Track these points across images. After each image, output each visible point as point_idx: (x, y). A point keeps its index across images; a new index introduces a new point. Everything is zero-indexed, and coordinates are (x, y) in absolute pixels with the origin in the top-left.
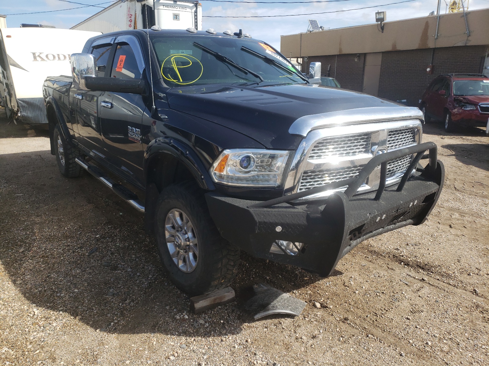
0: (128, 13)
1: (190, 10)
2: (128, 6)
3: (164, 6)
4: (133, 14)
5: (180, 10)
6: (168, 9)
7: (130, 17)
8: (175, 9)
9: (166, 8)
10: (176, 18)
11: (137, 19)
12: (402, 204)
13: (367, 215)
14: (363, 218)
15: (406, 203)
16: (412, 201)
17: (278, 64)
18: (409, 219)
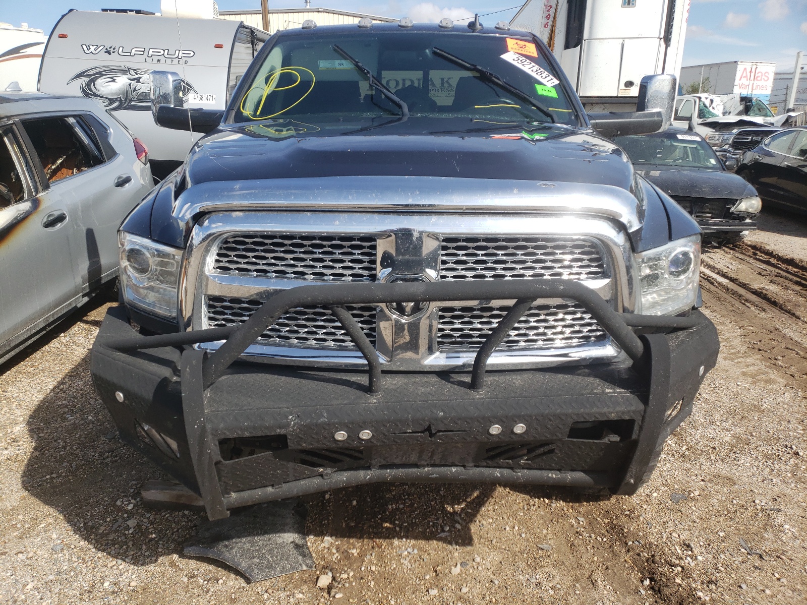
0: (546, 4)
4: (554, 4)
7: (549, 11)
10: (629, 3)
11: (558, 13)
12: (442, 420)
13: (287, 417)
14: (269, 422)
15: (459, 419)
16: (492, 419)
17: (499, 79)
18: (573, 470)
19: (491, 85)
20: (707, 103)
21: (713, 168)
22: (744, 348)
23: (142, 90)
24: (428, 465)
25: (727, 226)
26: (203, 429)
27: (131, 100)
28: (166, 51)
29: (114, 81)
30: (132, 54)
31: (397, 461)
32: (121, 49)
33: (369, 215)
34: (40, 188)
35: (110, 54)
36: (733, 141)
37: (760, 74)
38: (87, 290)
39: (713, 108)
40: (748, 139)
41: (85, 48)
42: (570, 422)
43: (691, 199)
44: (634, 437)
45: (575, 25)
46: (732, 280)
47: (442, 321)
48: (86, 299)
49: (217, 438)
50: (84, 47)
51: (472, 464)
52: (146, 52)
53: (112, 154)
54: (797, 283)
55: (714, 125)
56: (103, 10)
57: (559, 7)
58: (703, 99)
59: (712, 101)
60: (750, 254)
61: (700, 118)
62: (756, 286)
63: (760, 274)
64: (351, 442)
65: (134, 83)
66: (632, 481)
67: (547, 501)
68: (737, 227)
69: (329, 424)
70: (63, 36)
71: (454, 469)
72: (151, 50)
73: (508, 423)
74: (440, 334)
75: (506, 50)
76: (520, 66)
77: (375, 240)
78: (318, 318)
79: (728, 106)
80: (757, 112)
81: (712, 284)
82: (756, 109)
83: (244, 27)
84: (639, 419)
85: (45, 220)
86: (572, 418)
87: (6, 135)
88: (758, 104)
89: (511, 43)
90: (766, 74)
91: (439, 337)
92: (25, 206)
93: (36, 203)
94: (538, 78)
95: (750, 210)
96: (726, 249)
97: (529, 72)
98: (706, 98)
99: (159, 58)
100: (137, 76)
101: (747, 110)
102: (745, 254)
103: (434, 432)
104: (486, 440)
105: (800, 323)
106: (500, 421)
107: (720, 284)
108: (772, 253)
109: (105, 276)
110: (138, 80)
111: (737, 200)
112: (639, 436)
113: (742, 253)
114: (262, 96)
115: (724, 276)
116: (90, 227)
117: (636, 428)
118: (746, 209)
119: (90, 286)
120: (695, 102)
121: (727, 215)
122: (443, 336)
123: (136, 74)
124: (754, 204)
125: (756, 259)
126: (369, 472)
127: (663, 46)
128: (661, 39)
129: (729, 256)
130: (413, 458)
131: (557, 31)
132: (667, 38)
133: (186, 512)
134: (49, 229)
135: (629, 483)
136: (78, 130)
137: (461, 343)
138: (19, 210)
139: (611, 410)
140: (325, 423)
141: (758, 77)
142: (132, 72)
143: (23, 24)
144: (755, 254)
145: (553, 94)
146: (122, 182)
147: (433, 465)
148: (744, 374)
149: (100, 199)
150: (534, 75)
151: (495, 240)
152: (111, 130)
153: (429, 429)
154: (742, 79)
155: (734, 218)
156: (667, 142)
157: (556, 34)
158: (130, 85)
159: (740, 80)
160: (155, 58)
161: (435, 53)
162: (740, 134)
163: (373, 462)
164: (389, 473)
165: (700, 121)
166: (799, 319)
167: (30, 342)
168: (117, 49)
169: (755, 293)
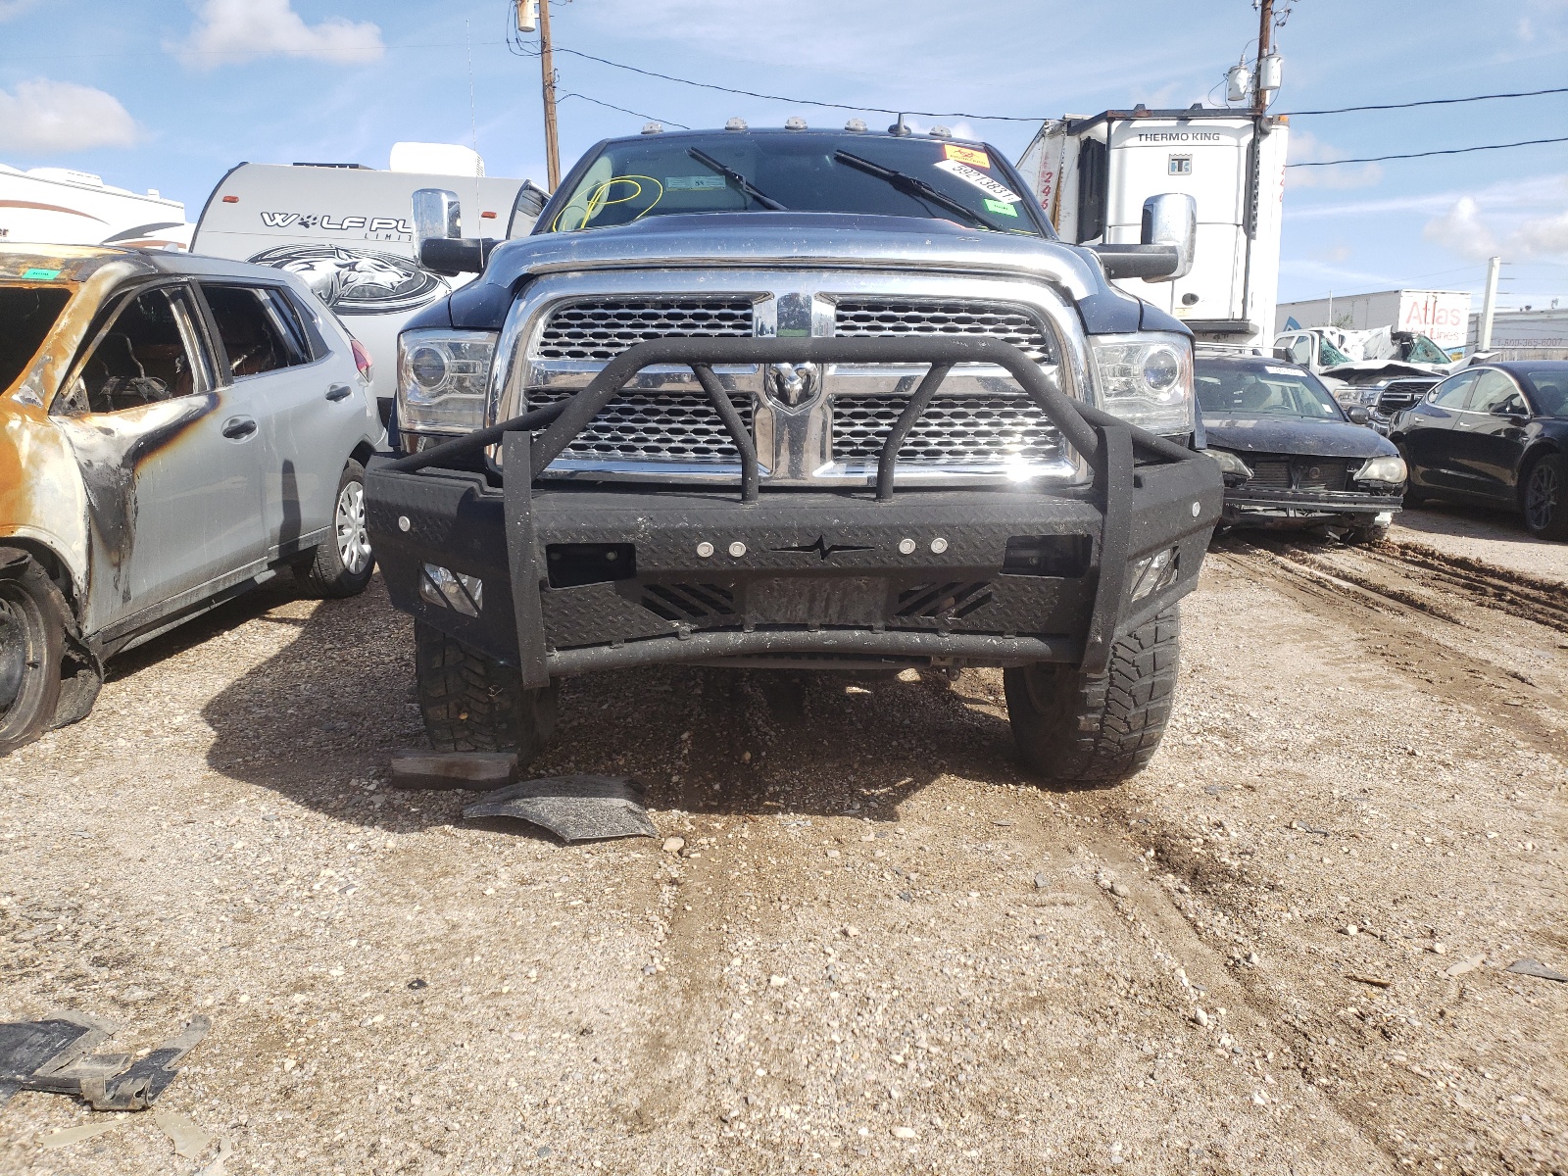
0: (1041, 170)
1: (1234, 141)
2: (1045, 151)
3: (1144, 137)
4: (1055, 170)
5: (1195, 142)
6: (1154, 143)
7: (1047, 181)
8: (1180, 142)
9: (1149, 142)
10: (1180, 170)
11: (1062, 185)
12: (836, 529)
13: (635, 519)
14: (612, 523)
15: (860, 528)
16: (902, 530)
17: (931, 190)
18: (1020, 634)
19: (920, 199)
20: (1335, 341)
21: (1329, 417)
22: (1361, 652)
23: (359, 283)
24: (822, 627)
25: (1350, 502)
26: (528, 526)
27: (338, 299)
28: (401, 223)
29: (312, 268)
30: (344, 227)
31: (780, 619)
32: (326, 219)
33: (743, 271)
34: (220, 381)
35: (307, 226)
36: (1380, 401)
37: (1443, 313)
38: (275, 557)
39: (1346, 350)
40: (1405, 397)
41: (267, 218)
42: (1005, 536)
43: (1287, 458)
44: (1093, 563)
45: (1092, 202)
46: (1358, 582)
47: (838, 421)
48: (272, 573)
49: (545, 544)
50: (266, 216)
51: (881, 624)
52: (368, 224)
53: (324, 351)
54: (1464, 586)
55: (1347, 375)
56: (295, 164)
57: (1064, 175)
58: (1326, 334)
59: (1342, 339)
60: (1397, 554)
61: (1323, 365)
62: (1395, 588)
63: (1407, 576)
64: (719, 563)
65: (345, 272)
66: (1100, 639)
67: (1012, 787)
68: (1367, 506)
69: (690, 530)
70: (233, 200)
71: (857, 633)
72: (376, 221)
73: (923, 536)
74: (836, 440)
75: (943, 158)
76: (963, 177)
77: (750, 307)
78: (674, 418)
79: (1372, 346)
80: (1424, 357)
81: (1324, 587)
82: (1419, 351)
83: (532, 189)
84: (1096, 535)
85: (226, 426)
86: (1006, 530)
87: (174, 301)
88: (1421, 343)
89: (950, 150)
90: (1455, 313)
91: (835, 444)
92: (198, 401)
93: (215, 401)
94: (990, 192)
95: (1388, 478)
96: (1356, 549)
97: (977, 184)
98: (1332, 333)
99: (389, 232)
100: (350, 261)
101: (1405, 353)
102: (1388, 556)
103: (827, 548)
104: (895, 564)
105: (1458, 627)
106: (913, 533)
107: (1338, 587)
108: (1433, 552)
109: (305, 539)
110: (352, 267)
111: (1364, 460)
112: (1099, 561)
113: (1383, 554)
114: (582, 220)
115: (1346, 578)
116: (289, 458)
117: (1094, 548)
118: (1381, 475)
119: (281, 549)
120: (1313, 339)
121: (1352, 485)
122: (840, 444)
123: (350, 257)
124: (1393, 468)
125: (1405, 561)
126: (741, 634)
127: (1243, 237)
128: (1238, 226)
129: (1362, 557)
130: (801, 613)
131: (1062, 213)
132: (1249, 225)
133: (460, 791)
134: (231, 441)
135: (1096, 643)
136: (272, 312)
137: (864, 453)
138: (190, 405)
139: (1057, 520)
140: (685, 529)
141: (1440, 317)
142: (343, 255)
143: (150, 191)
144: (1403, 554)
145: (1012, 212)
146: (337, 395)
147: (829, 627)
148: (1352, 679)
149: (303, 414)
150: (984, 188)
151: (904, 308)
152: (320, 320)
153: (819, 544)
154: (1412, 320)
155: (1363, 490)
156: (1251, 379)
157: (1061, 218)
158: (338, 274)
159: (1408, 322)
160: (382, 234)
161: (838, 159)
162: (1390, 389)
163: (747, 617)
164: (769, 637)
165: (1323, 370)
166: (1458, 623)
167: (186, 619)
168: (319, 219)
169: (1393, 596)
